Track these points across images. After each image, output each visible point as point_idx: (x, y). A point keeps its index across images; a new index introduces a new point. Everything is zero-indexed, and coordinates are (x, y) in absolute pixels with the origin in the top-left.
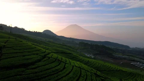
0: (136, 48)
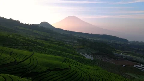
0: (134, 41)
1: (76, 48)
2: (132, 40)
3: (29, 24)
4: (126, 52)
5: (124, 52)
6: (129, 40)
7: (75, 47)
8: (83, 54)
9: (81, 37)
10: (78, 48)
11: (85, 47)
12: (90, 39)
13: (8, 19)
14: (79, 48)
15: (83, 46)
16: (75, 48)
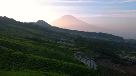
1: (73, 51)
2: (128, 38)
3: (23, 22)
4: (130, 53)
5: (127, 53)
6: (124, 38)
7: (71, 49)
8: (82, 58)
9: (77, 36)
12: (86, 37)
14: (76, 50)
16: (71, 51)
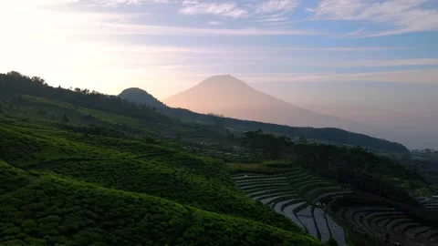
1: (241, 172)
6: (410, 147)
10: (246, 172)
11: (283, 166)
13: (6, 73)
14: (253, 172)
15: (271, 162)
16: (233, 173)
